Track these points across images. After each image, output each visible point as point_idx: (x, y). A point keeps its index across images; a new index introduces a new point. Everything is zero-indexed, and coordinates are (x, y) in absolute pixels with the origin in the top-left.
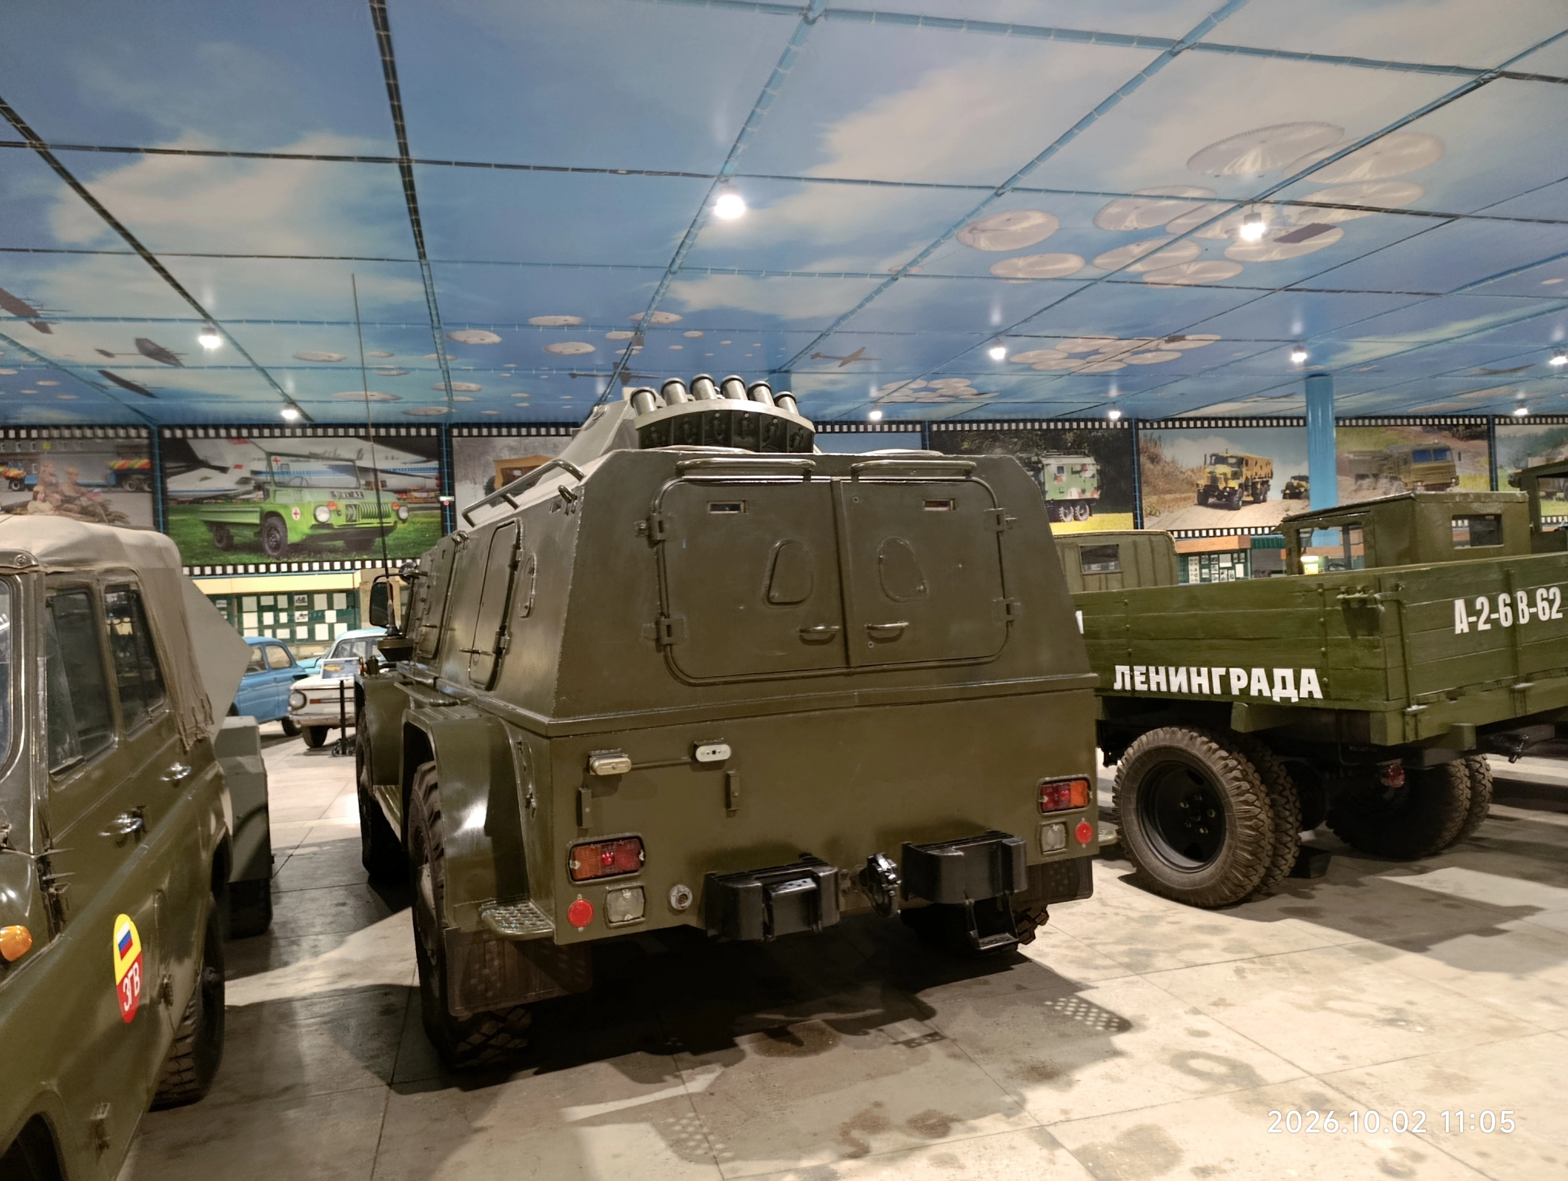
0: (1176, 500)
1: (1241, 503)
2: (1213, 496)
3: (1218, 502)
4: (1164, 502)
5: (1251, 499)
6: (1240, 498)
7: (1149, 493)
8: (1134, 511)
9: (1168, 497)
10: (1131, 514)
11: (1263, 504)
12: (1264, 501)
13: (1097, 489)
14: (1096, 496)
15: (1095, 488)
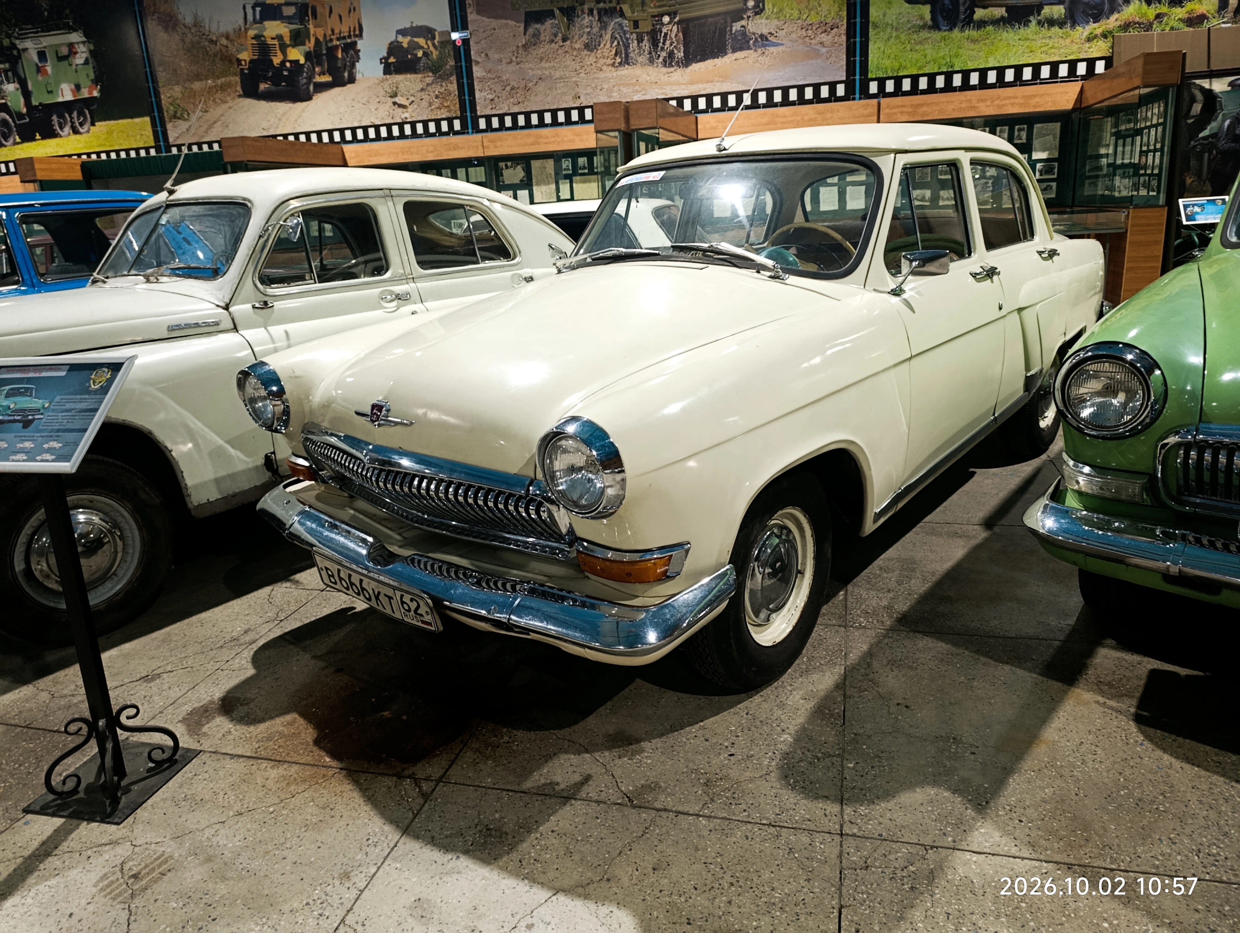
0: (211, 91)
1: (311, 88)
2: (265, 79)
3: (273, 88)
4: (193, 94)
5: (327, 78)
6: (310, 78)
7: (169, 82)
8: (150, 112)
9: (197, 86)
10: (147, 119)
11: (349, 86)
12: (352, 80)
13: (96, 82)
14: (95, 94)
15: (92, 80)
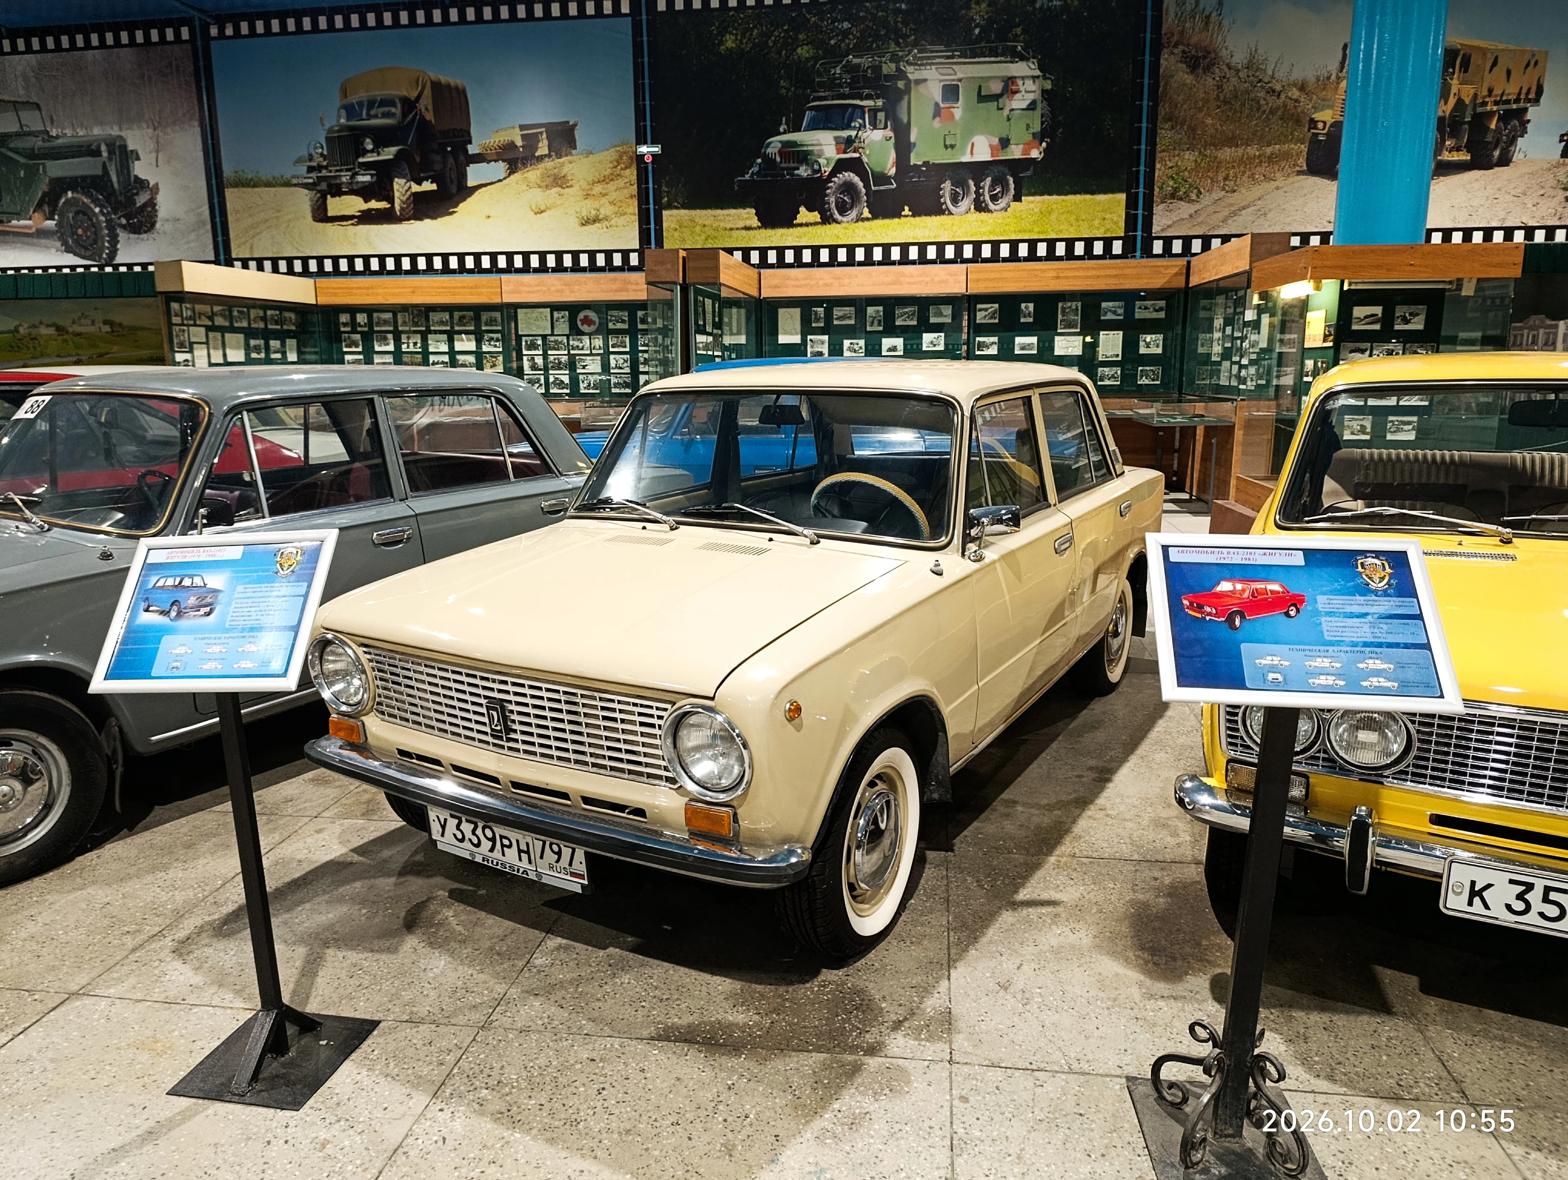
0: (1246, 162)
4: (1216, 165)
7: (1176, 146)
8: (1128, 187)
9: (1227, 153)
10: (1122, 197)
11: (1499, 170)
12: (1505, 161)
13: (1040, 137)
14: (1035, 154)
15: (1034, 134)
